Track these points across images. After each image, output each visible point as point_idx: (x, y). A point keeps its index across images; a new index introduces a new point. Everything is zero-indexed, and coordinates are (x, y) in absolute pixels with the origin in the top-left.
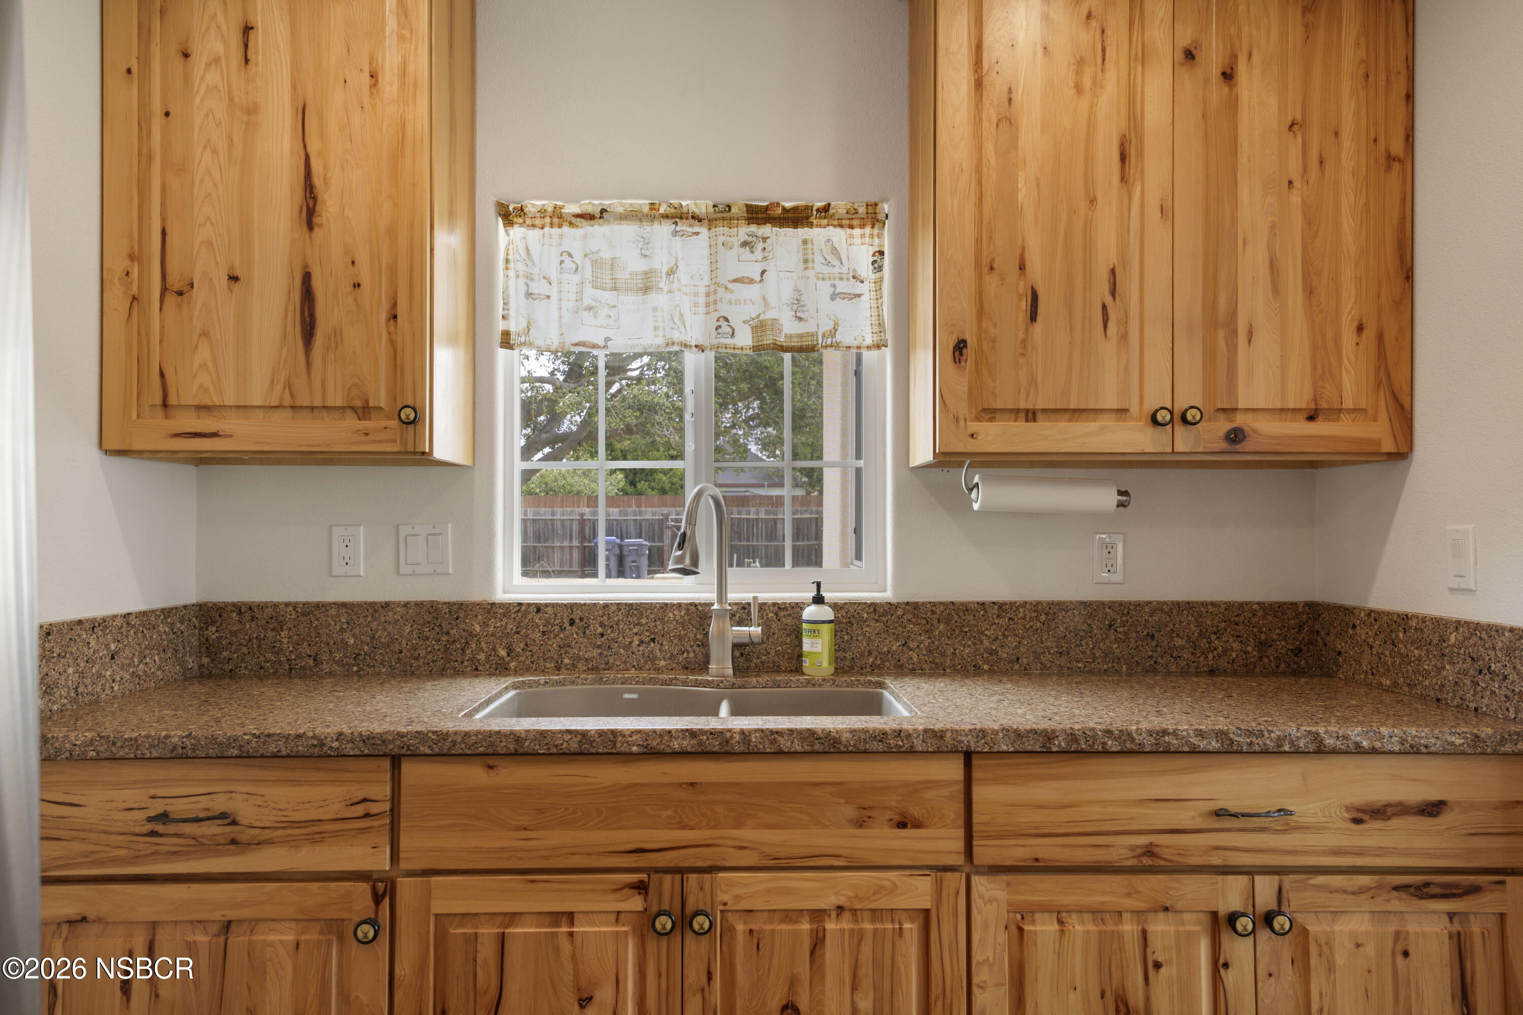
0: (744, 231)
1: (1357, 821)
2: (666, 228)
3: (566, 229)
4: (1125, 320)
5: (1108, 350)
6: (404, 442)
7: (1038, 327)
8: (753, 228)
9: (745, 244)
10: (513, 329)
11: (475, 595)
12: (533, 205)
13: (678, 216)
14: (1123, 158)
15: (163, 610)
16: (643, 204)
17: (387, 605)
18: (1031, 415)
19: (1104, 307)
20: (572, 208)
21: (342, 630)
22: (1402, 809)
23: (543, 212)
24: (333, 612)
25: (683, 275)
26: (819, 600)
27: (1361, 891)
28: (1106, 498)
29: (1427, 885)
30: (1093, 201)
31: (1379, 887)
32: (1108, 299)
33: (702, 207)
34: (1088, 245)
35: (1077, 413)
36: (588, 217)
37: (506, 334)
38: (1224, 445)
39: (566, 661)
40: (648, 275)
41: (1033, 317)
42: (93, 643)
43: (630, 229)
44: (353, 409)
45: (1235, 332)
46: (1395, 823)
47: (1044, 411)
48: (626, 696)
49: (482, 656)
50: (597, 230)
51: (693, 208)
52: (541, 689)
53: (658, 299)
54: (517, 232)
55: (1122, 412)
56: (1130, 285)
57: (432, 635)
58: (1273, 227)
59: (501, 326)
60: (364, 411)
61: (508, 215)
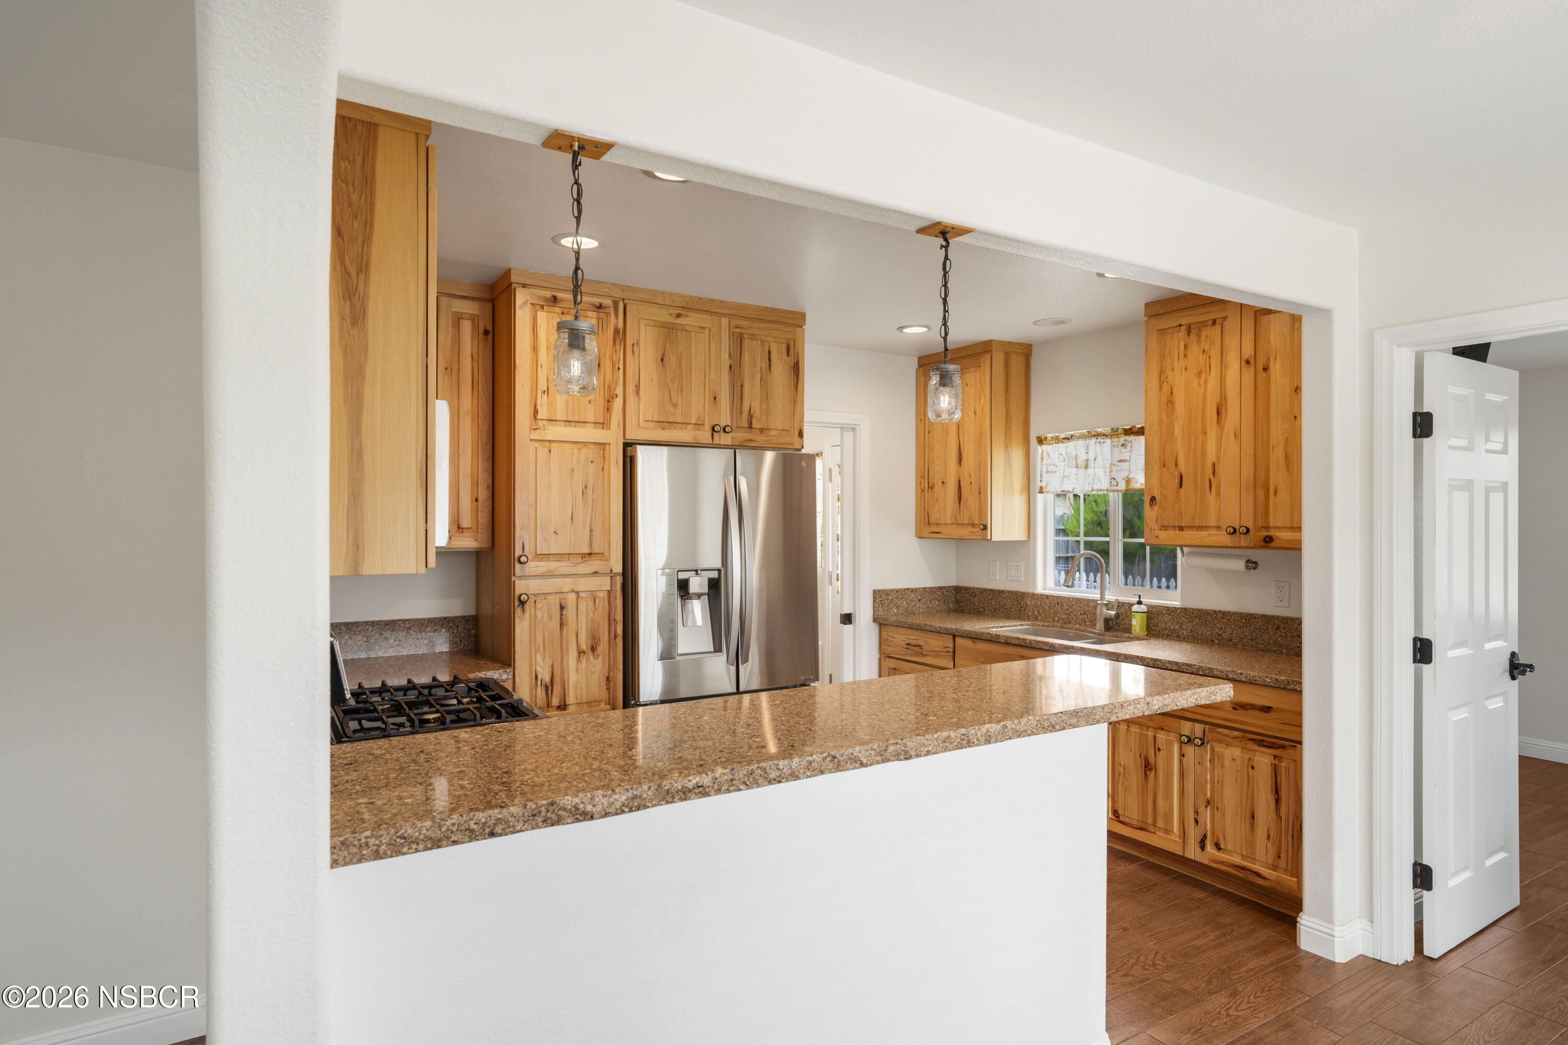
0: (1123, 439)
1: (1235, 709)
2: (1093, 440)
3: (1061, 445)
4: (1219, 487)
5: (1212, 499)
6: (983, 536)
7: (1182, 490)
8: (1127, 438)
9: (1123, 445)
10: (1043, 486)
11: (1030, 591)
12: (1049, 436)
13: (1098, 435)
14: (1218, 413)
15: (939, 587)
16: (1085, 431)
17: (1003, 591)
18: (1181, 529)
19: (1210, 480)
20: (1062, 436)
21: (991, 599)
22: (1253, 707)
23: (1052, 438)
24: (988, 592)
25: (1099, 460)
26: (1140, 603)
27: (1235, 738)
28: (1240, 565)
29: (1263, 741)
30: (1205, 433)
31: (1243, 737)
32: (1212, 477)
33: (1107, 430)
34: (1204, 454)
35: (1200, 528)
36: (1068, 439)
37: (1041, 488)
38: (1263, 544)
39: (1056, 619)
40: (1087, 460)
41: (1181, 486)
42: (912, 596)
43: (1081, 442)
44: (971, 525)
45: (1269, 490)
46: (1250, 712)
47: (1186, 527)
48: (1070, 634)
49: (1030, 614)
50: (1071, 444)
51: (1103, 431)
52: (1040, 627)
53: (1090, 471)
54: (1044, 447)
55: (1218, 528)
56: (1220, 470)
57: (1015, 603)
58: (1287, 439)
59: (1039, 484)
60: (973, 525)
61: (1041, 441)
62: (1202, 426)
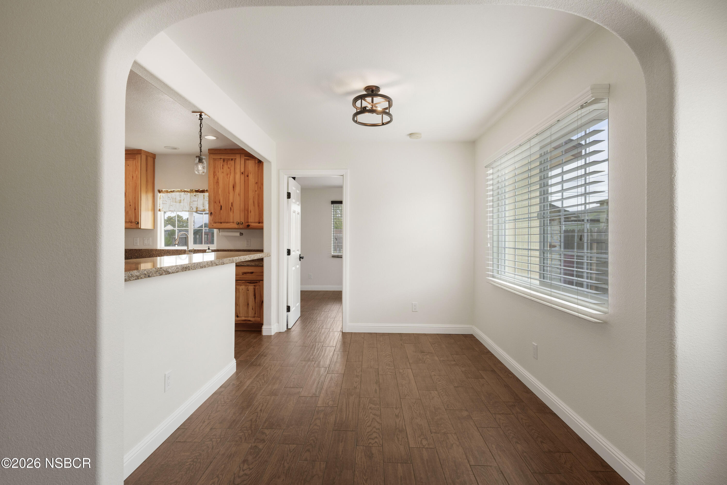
0: (195, 194)
1: (243, 274)
2: (183, 193)
3: (168, 194)
4: (233, 210)
5: (231, 214)
6: (136, 227)
7: (222, 211)
8: (196, 193)
9: (195, 196)
10: (161, 209)
11: (155, 248)
12: (164, 190)
13: (185, 191)
14: (233, 187)
16: (179, 190)
17: (141, 250)
18: (221, 223)
19: (231, 208)
20: (169, 190)
21: (135, 253)
22: (248, 273)
23: (165, 191)
24: (134, 250)
25: (185, 200)
27: (243, 283)
28: (238, 234)
29: (251, 282)
30: (229, 193)
31: (245, 282)
32: (231, 207)
33: (189, 190)
34: (229, 199)
35: (227, 223)
36: (172, 192)
37: (160, 209)
38: (247, 227)
40: (180, 200)
41: (221, 209)
43: (178, 193)
45: (248, 211)
46: (247, 274)
47: (223, 222)
50: (173, 194)
51: (187, 190)
53: (182, 204)
54: (161, 194)
55: (233, 222)
56: (234, 205)
57: (148, 254)
58: (254, 197)
59: (159, 208)
60: (131, 222)
61: (160, 192)
62: (228, 191)
